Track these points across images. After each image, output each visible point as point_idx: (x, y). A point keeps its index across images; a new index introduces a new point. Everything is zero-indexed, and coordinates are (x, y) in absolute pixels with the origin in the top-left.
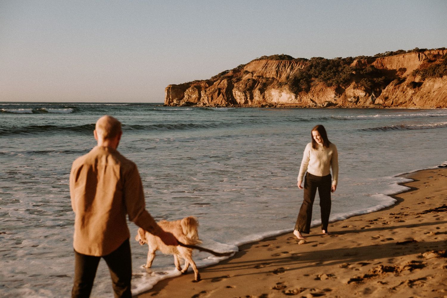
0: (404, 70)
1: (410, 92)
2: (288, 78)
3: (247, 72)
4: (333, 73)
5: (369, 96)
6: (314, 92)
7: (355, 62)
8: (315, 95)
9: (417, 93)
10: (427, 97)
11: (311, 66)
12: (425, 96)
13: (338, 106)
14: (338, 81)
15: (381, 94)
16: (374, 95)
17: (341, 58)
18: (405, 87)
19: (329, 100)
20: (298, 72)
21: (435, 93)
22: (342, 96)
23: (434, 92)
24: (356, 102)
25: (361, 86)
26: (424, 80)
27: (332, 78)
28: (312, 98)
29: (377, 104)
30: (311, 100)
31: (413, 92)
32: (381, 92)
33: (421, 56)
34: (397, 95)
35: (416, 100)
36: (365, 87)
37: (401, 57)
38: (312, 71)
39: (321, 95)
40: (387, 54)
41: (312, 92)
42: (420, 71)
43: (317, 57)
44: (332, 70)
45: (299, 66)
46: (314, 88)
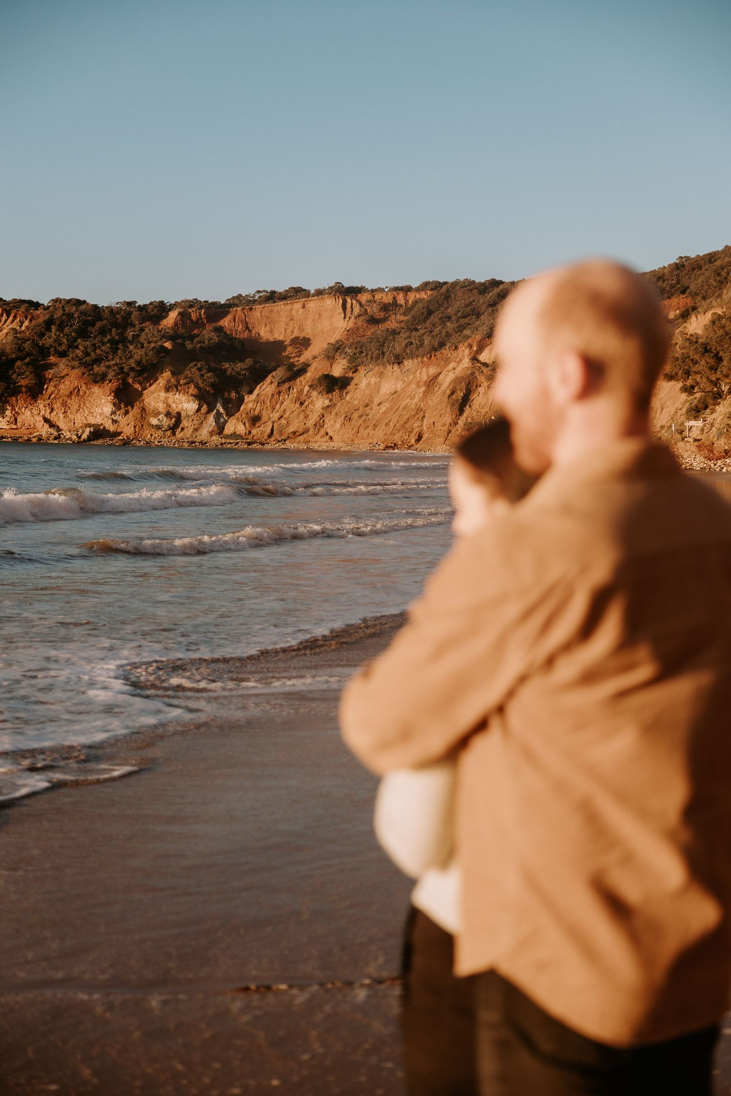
0: (304, 343)
1: (319, 402)
4: (108, 345)
5: (209, 411)
6: (52, 396)
7: (173, 315)
8: (55, 407)
9: (335, 405)
10: (361, 416)
11: (49, 323)
12: (356, 415)
13: (120, 438)
14: (122, 369)
15: (242, 408)
16: (221, 410)
17: (135, 302)
18: (306, 389)
19: (98, 420)
20: (10, 338)
21: (383, 408)
22: (135, 412)
23: (380, 404)
24: (173, 429)
25: (185, 384)
26: (356, 371)
27: (107, 357)
28: (47, 415)
29: (231, 435)
30: (46, 420)
31: (327, 402)
32: (241, 401)
33: (349, 306)
34: (284, 411)
35: (332, 426)
36: (197, 386)
37: (297, 306)
38: (50, 337)
39: (76, 407)
40: (260, 297)
41: (49, 398)
42: (344, 348)
43: (68, 298)
44: (109, 337)
45: (13, 322)
46: (55, 386)
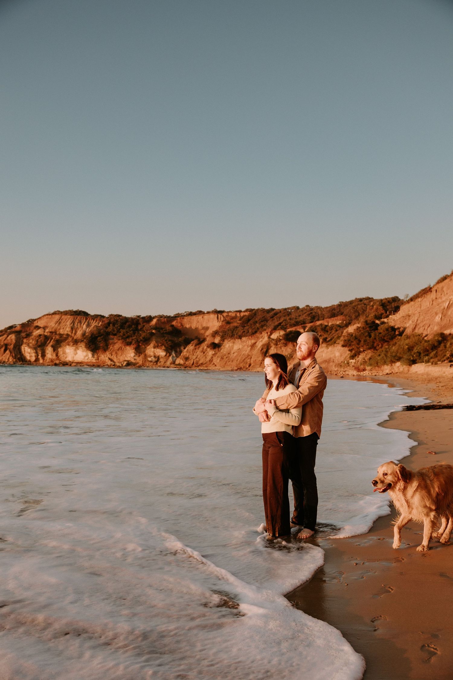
1: (211, 352)
2: (84, 334)
3: (38, 327)
4: (132, 331)
5: (170, 355)
6: (112, 350)
7: (155, 321)
8: (113, 354)
9: (216, 353)
10: (227, 358)
11: (109, 324)
12: (225, 357)
13: (137, 365)
14: (137, 340)
15: (182, 354)
16: (174, 355)
17: (140, 316)
18: (205, 347)
19: (129, 359)
20: (95, 329)
21: (235, 354)
22: (142, 356)
23: (234, 353)
24: (156, 362)
25: (161, 346)
26: (224, 341)
27: (131, 336)
28: (110, 357)
29: (178, 364)
30: (109, 359)
31: (213, 352)
32: (181, 352)
33: (219, 317)
34: (198, 356)
35: (216, 361)
36: (165, 346)
37: (200, 317)
38: (110, 329)
39: (121, 354)
40: (186, 314)
41: (111, 351)
42: (219, 333)
43: (115, 314)
44: (132, 329)
45: (95, 323)
46: (113, 346)
